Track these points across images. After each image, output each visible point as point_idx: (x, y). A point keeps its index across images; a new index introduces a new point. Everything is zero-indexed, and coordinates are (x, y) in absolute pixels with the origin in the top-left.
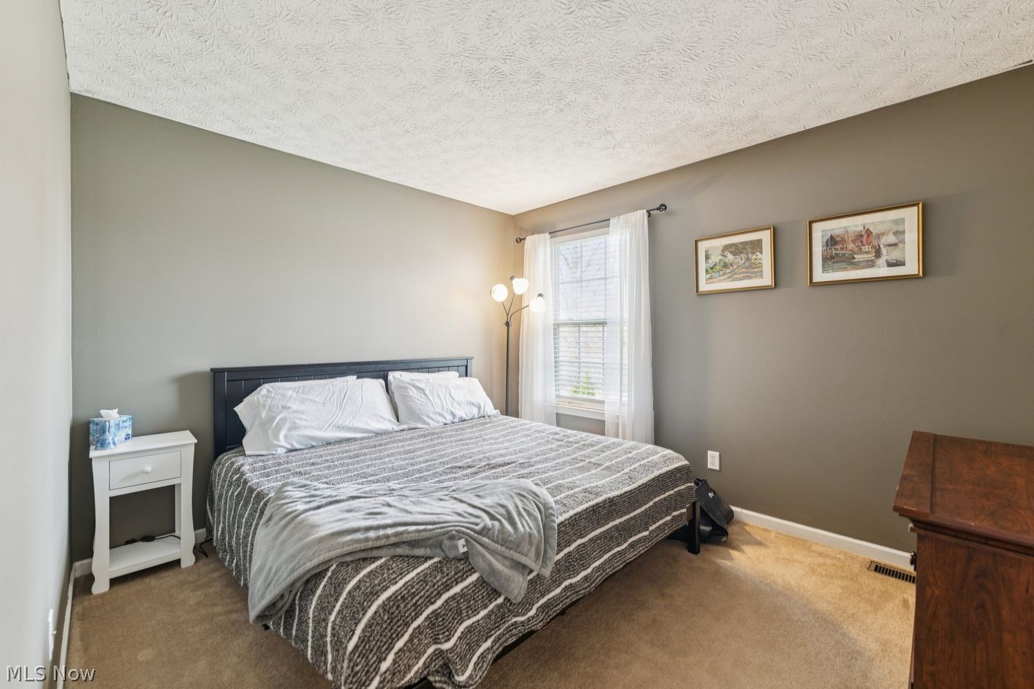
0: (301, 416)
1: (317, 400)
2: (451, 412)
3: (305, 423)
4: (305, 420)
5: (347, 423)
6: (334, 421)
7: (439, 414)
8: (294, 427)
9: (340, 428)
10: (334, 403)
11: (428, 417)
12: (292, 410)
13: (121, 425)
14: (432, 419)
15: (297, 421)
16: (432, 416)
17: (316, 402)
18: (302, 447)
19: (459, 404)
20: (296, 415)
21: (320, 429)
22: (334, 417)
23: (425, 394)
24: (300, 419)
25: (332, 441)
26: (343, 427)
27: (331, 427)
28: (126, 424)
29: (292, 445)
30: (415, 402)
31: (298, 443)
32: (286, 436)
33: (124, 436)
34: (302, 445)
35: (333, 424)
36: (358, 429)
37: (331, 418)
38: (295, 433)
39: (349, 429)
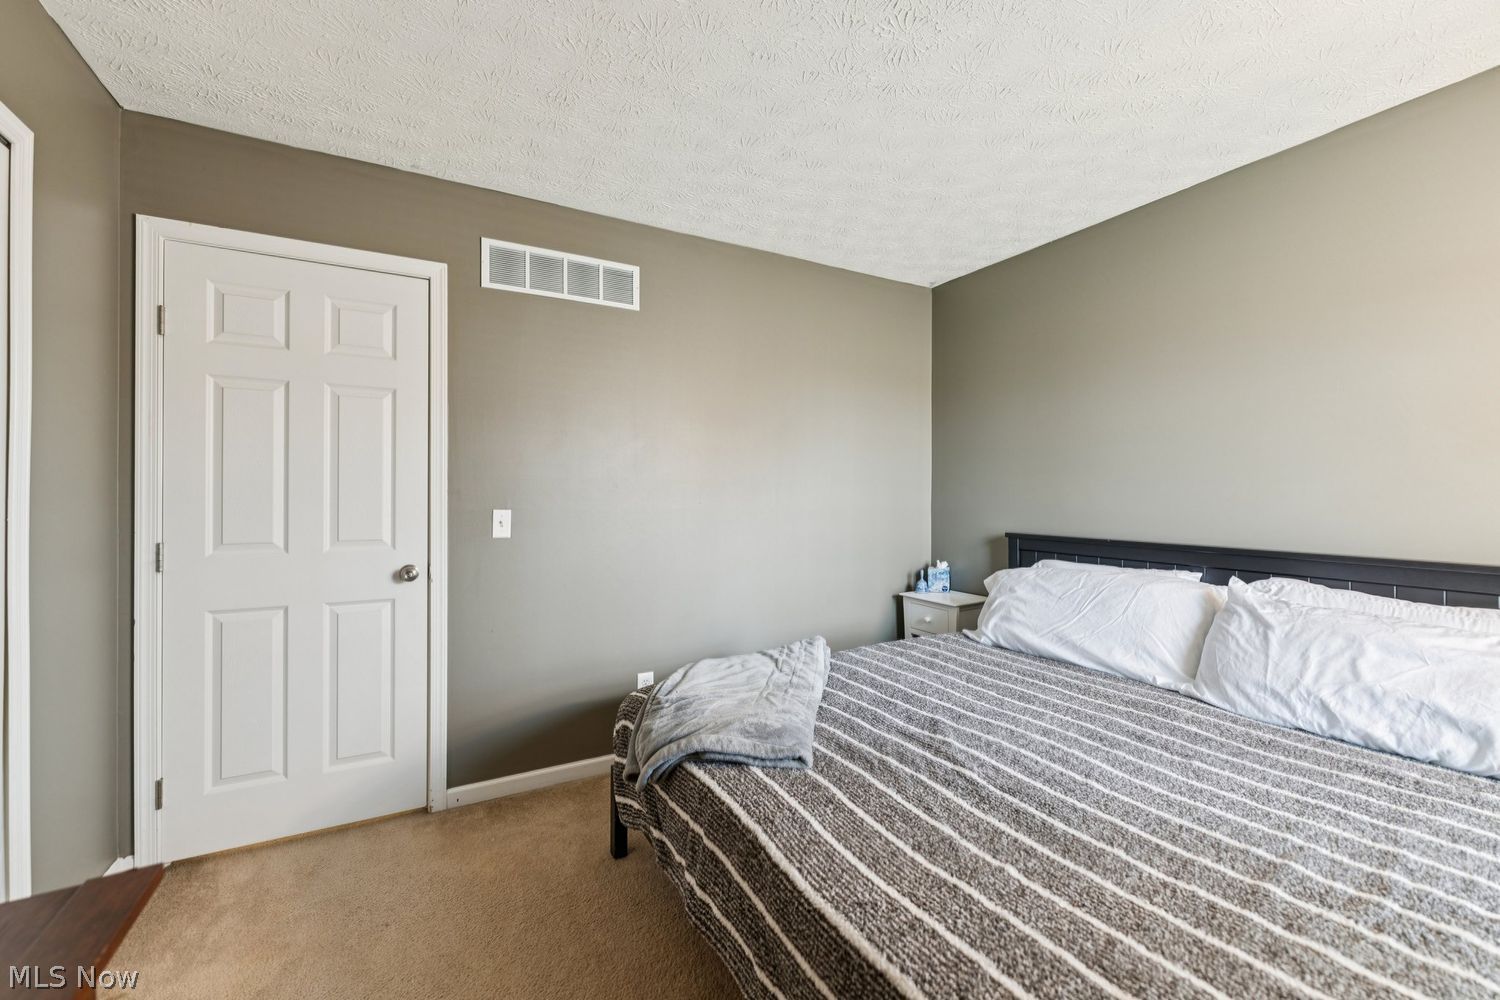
0: (1021, 606)
1: (1054, 591)
2: (1323, 703)
3: (1019, 617)
4: (1023, 613)
5: (1075, 638)
6: (1059, 627)
7: (1275, 694)
8: (1007, 618)
9: (1062, 640)
10: (1073, 602)
11: (1238, 687)
12: (1014, 595)
13: (938, 576)
14: (1248, 697)
15: (1013, 612)
16: (1251, 691)
17: (1051, 594)
18: (1007, 646)
19: (1372, 695)
20: (1016, 603)
21: (1036, 632)
22: (1063, 622)
23: (1266, 638)
24: (1018, 609)
25: (1045, 655)
26: (1067, 642)
27: (1051, 634)
28: (943, 576)
29: (997, 639)
30: (1227, 647)
31: (1004, 639)
32: (996, 625)
33: (941, 586)
34: (1009, 644)
35: (1055, 632)
36: (1088, 653)
37: (1060, 621)
38: (1006, 625)
39: (1075, 648)
